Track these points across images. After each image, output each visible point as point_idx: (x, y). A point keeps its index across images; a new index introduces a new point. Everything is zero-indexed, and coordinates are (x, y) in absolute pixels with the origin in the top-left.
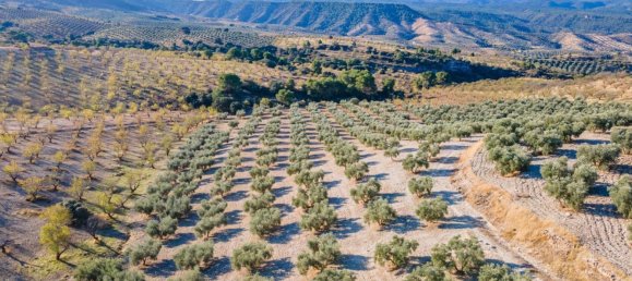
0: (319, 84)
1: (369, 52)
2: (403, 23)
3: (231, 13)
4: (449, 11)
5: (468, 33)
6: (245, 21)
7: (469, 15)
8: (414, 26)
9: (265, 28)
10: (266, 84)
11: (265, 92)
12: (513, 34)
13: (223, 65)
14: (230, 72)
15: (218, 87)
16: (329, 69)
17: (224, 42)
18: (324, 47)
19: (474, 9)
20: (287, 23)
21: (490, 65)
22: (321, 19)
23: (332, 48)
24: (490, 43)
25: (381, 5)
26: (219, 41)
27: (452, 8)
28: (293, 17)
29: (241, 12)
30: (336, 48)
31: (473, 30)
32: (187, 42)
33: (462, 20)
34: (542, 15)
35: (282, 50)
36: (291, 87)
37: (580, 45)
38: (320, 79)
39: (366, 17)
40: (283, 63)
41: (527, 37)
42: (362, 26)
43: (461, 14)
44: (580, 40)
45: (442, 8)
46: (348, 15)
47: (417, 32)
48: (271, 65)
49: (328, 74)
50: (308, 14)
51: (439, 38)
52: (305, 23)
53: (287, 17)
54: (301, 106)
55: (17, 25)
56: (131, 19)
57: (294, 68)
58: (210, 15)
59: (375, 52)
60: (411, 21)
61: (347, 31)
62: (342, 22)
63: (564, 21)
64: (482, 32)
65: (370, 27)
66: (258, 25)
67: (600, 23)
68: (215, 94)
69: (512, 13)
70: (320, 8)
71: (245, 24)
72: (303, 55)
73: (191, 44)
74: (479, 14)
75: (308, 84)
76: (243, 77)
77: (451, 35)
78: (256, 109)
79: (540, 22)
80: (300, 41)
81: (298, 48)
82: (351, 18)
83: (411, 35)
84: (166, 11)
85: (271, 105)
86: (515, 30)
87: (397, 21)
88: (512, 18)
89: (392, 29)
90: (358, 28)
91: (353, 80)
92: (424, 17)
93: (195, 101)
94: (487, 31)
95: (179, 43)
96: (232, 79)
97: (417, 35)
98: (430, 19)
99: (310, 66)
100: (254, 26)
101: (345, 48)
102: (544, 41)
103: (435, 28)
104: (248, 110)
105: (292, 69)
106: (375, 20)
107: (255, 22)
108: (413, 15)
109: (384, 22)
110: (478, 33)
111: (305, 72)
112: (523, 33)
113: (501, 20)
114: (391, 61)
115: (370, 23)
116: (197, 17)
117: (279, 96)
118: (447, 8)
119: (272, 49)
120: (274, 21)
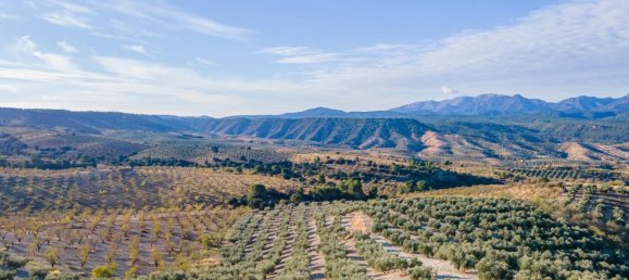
0: (321, 190)
1: (370, 165)
2: (413, 136)
3: (250, 129)
4: (459, 123)
5: (476, 144)
6: (263, 136)
7: (477, 126)
8: (423, 138)
9: (282, 143)
10: (283, 191)
11: (282, 196)
12: (520, 144)
13: (251, 179)
14: (257, 183)
15: (250, 193)
16: (332, 180)
17: (248, 158)
18: (331, 162)
19: (484, 120)
20: (302, 138)
21: (474, 174)
22: (334, 134)
23: (338, 162)
24: (496, 153)
25: (390, 120)
26: (243, 158)
27: (463, 120)
28: (308, 132)
29: (259, 130)
30: (342, 162)
31: (480, 141)
32: (216, 160)
33: (471, 132)
34: (549, 125)
35: (296, 165)
36: (301, 192)
37: (586, 154)
38: (323, 187)
39: (377, 131)
40: (296, 176)
41: (534, 147)
42: (373, 139)
43: (471, 126)
44: (585, 150)
45: (453, 119)
46: (359, 130)
47: (426, 144)
48: (287, 178)
49: (330, 183)
50: (322, 129)
51: (448, 149)
52: (319, 138)
53: (303, 132)
54: (307, 204)
55: (75, 149)
56: (161, 138)
57: (305, 180)
58: (230, 132)
59: (375, 165)
60: (420, 134)
61: (359, 144)
62: (354, 136)
63: (574, 131)
64: (489, 143)
65: (381, 140)
66: (276, 140)
67: (609, 132)
68: (249, 197)
69: (521, 124)
70: (333, 124)
71: (263, 140)
72: (314, 169)
73: (220, 161)
74: (488, 125)
75: (313, 190)
76: (267, 186)
77: (459, 146)
78: (277, 206)
79: (550, 131)
80: (311, 157)
81: (310, 162)
82: (363, 131)
83: (420, 147)
84: (189, 129)
85: (287, 204)
86: (523, 141)
87: (406, 133)
88: (521, 129)
89: (402, 142)
90: (369, 141)
91: (347, 187)
92: (433, 130)
93: (235, 203)
94: (494, 142)
95: (211, 160)
96: (260, 188)
97: (426, 147)
98: (440, 131)
99: (317, 178)
100: (271, 141)
101: (350, 162)
102: (550, 151)
103: (444, 140)
104: (272, 207)
105: (303, 180)
106: (385, 133)
107: (272, 137)
108: (422, 128)
109: (394, 135)
110: (485, 144)
111: (312, 183)
112: (529, 144)
113: (510, 131)
114: (387, 172)
115: (381, 136)
116: (219, 134)
117: (292, 198)
118: (457, 119)
119: (288, 164)
120: (291, 137)
